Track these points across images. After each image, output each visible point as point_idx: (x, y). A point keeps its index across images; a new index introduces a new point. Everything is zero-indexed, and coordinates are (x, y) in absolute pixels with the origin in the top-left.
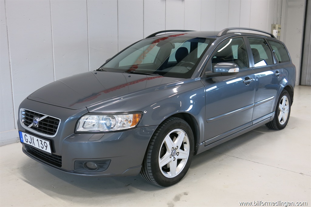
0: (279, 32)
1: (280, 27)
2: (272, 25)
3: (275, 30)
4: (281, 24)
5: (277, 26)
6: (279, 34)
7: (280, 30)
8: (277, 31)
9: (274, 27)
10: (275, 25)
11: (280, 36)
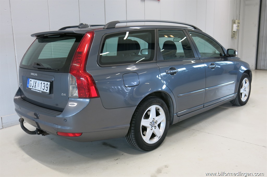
0: (238, 26)
1: (239, 22)
2: (232, 20)
3: (235, 25)
4: (239, 20)
5: (237, 21)
6: (238, 28)
7: (239, 24)
8: (237, 25)
9: (234, 22)
10: (235, 20)
11: (239, 30)
